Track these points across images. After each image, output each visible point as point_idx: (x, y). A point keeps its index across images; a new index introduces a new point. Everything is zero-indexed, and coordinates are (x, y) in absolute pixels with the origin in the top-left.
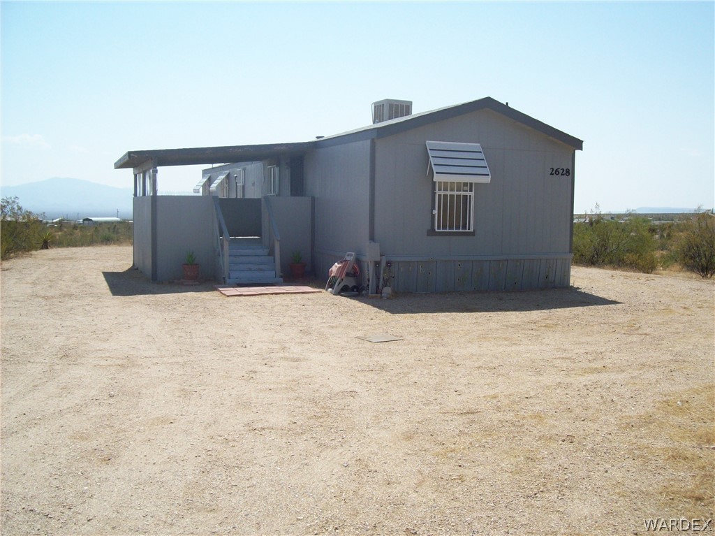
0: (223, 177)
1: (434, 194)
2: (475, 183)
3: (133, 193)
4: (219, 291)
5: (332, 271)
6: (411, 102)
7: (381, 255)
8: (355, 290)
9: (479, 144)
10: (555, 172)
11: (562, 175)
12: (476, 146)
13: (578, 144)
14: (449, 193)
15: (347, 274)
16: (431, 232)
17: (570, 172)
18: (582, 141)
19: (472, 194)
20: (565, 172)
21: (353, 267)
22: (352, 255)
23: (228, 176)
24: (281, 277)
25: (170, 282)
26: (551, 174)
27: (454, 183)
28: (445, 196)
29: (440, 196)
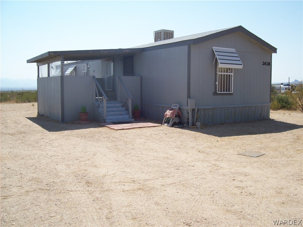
0: (73, 68)
1: (216, 74)
2: (234, 69)
3: (37, 75)
4: (106, 127)
5: (166, 114)
6: (173, 31)
7: (195, 106)
8: (179, 124)
9: (234, 49)
10: (264, 64)
11: (267, 65)
12: (233, 50)
13: (274, 50)
14: (223, 73)
15: (176, 116)
16: (215, 93)
17: (270, 64)
18: (277, 49)
19: (232, 74)
20: (268, 64)
21: (178, 113)
22: (177, 106)
23: (75, 68)
24: (132, 118)
25: (72, 123)
26: (263, 65)
27: (225, 68)
28: (221, 75)
29: (219, 75)
